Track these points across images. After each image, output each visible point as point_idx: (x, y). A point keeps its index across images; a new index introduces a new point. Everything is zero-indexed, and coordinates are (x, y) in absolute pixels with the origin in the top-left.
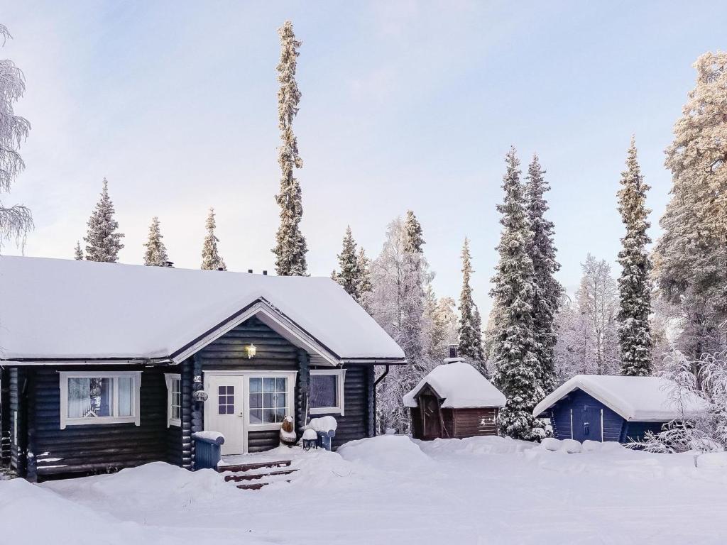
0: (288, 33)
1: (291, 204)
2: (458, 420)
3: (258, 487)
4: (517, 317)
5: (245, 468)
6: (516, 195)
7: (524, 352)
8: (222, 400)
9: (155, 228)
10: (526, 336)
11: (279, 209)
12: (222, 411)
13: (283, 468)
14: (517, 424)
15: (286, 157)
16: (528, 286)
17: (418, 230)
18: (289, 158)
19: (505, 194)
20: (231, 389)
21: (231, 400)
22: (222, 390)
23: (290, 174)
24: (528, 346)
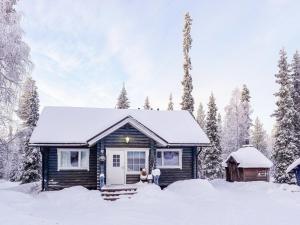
0: (187, 16)
1: (188, 85)
2: (246, 173)
3: (114, 199)
4: (284, 126)
5: (114, 191)
6: (284, 69)
7: (287, 143)
8: (114, 160)
9: (147, 100)
10: (289, 134)
11: (183, 87)
12: (114, 165)
13: (132, 192)
14: (284, 176)
15: (186, 66)
16: (290, 111)
17: (247, 92)
18: (187, 66)
19: (279, 69)
20: (118, 156)
21: (118, 161)
22: (114, 156)
23: (187, 73)
24: (290, 139)
